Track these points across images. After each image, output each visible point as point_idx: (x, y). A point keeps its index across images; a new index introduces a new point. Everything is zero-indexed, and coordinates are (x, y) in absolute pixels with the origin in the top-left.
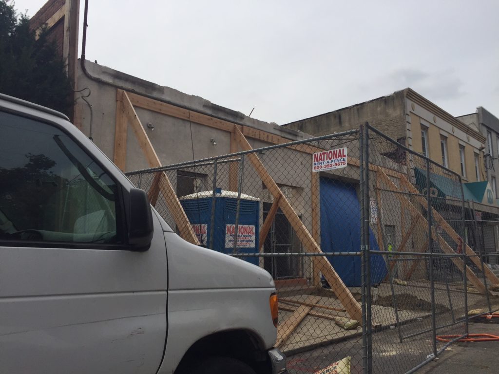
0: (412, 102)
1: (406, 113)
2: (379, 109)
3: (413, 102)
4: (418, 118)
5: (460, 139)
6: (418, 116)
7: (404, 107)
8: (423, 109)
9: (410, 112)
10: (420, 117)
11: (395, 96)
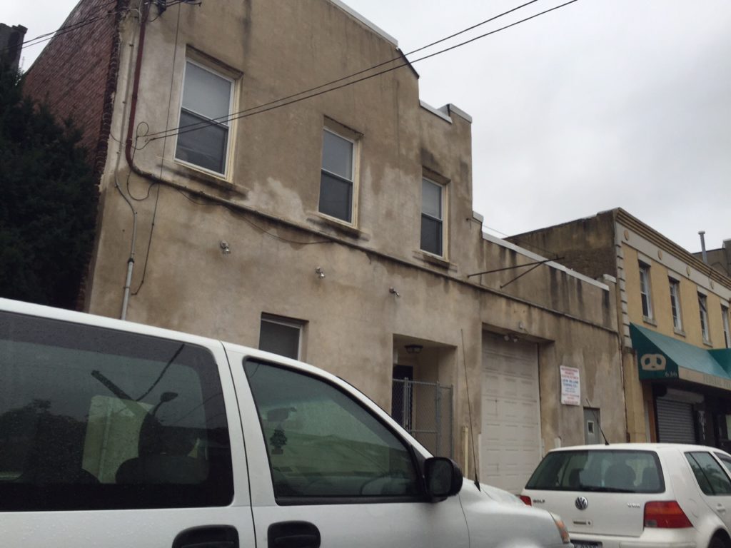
0: (624, 229)
1: (615, 243)
2: (575, 236)
3: (626, 229)
4: (635, 251)
5: (699, 285)
6: (635, 249)
7: (613, 234)
8: (641, 239)
9: (622, 242)
10: (637, 250)
11: (598, 219)
